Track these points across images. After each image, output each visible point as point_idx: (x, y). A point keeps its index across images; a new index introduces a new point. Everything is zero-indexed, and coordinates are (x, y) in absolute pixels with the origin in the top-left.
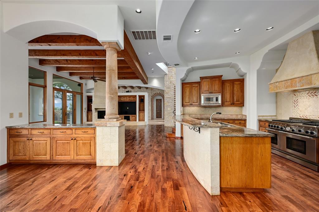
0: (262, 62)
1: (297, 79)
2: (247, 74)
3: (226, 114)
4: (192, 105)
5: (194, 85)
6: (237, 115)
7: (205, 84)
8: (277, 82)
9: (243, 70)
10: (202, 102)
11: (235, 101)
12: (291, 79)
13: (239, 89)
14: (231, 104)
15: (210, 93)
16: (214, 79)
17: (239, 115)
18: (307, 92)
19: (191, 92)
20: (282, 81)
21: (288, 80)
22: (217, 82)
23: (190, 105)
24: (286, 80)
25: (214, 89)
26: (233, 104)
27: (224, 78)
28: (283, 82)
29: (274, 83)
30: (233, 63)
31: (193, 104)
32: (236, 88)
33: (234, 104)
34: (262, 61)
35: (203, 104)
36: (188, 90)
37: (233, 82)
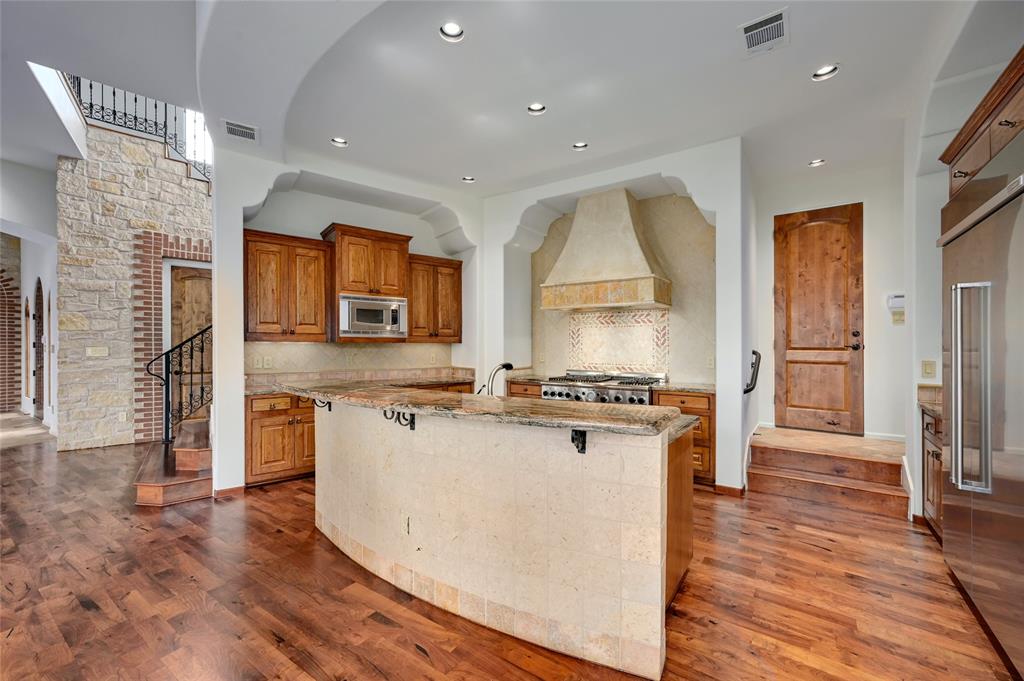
0: (518, 227)
1: (609, 285)
2: (478, 249)
3: (409, 367)
4: (292, 333)
5: (299, 251)
6: (438, 370)
7: (352, 254)
8: (562, 285)
9: (470, 236)
10: (344, 324)
11: (440, 325)
12: (595, 283)
13: (449, 291)
14: (431, 335)
15: (371, 292)
16: (384, 244)
17: (445, 368)
18: (598, 314)
19: (286, 277)
20: (575, 284)
21: (590, 283)
22: (395, 254)
23: (284, 333)
24: (585, 284)
25: (385, 279)
26: (434, 336)
27: (414, 248)
28: (578, 288)
29: (556, 286)
30: (443, 205)
31: (299, 329)
32: (444, 285)
33: (437, 335)
34: (518, 223)
35: (345, 332)
36: (273, 266)
37: (433, 264)
